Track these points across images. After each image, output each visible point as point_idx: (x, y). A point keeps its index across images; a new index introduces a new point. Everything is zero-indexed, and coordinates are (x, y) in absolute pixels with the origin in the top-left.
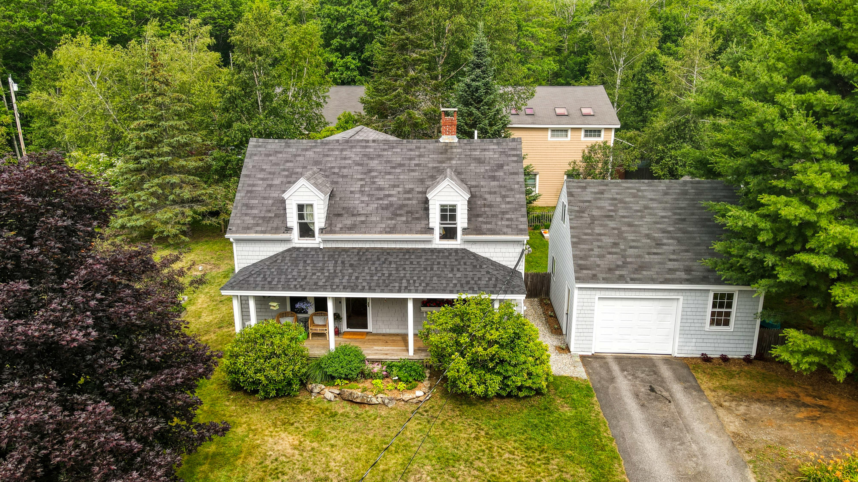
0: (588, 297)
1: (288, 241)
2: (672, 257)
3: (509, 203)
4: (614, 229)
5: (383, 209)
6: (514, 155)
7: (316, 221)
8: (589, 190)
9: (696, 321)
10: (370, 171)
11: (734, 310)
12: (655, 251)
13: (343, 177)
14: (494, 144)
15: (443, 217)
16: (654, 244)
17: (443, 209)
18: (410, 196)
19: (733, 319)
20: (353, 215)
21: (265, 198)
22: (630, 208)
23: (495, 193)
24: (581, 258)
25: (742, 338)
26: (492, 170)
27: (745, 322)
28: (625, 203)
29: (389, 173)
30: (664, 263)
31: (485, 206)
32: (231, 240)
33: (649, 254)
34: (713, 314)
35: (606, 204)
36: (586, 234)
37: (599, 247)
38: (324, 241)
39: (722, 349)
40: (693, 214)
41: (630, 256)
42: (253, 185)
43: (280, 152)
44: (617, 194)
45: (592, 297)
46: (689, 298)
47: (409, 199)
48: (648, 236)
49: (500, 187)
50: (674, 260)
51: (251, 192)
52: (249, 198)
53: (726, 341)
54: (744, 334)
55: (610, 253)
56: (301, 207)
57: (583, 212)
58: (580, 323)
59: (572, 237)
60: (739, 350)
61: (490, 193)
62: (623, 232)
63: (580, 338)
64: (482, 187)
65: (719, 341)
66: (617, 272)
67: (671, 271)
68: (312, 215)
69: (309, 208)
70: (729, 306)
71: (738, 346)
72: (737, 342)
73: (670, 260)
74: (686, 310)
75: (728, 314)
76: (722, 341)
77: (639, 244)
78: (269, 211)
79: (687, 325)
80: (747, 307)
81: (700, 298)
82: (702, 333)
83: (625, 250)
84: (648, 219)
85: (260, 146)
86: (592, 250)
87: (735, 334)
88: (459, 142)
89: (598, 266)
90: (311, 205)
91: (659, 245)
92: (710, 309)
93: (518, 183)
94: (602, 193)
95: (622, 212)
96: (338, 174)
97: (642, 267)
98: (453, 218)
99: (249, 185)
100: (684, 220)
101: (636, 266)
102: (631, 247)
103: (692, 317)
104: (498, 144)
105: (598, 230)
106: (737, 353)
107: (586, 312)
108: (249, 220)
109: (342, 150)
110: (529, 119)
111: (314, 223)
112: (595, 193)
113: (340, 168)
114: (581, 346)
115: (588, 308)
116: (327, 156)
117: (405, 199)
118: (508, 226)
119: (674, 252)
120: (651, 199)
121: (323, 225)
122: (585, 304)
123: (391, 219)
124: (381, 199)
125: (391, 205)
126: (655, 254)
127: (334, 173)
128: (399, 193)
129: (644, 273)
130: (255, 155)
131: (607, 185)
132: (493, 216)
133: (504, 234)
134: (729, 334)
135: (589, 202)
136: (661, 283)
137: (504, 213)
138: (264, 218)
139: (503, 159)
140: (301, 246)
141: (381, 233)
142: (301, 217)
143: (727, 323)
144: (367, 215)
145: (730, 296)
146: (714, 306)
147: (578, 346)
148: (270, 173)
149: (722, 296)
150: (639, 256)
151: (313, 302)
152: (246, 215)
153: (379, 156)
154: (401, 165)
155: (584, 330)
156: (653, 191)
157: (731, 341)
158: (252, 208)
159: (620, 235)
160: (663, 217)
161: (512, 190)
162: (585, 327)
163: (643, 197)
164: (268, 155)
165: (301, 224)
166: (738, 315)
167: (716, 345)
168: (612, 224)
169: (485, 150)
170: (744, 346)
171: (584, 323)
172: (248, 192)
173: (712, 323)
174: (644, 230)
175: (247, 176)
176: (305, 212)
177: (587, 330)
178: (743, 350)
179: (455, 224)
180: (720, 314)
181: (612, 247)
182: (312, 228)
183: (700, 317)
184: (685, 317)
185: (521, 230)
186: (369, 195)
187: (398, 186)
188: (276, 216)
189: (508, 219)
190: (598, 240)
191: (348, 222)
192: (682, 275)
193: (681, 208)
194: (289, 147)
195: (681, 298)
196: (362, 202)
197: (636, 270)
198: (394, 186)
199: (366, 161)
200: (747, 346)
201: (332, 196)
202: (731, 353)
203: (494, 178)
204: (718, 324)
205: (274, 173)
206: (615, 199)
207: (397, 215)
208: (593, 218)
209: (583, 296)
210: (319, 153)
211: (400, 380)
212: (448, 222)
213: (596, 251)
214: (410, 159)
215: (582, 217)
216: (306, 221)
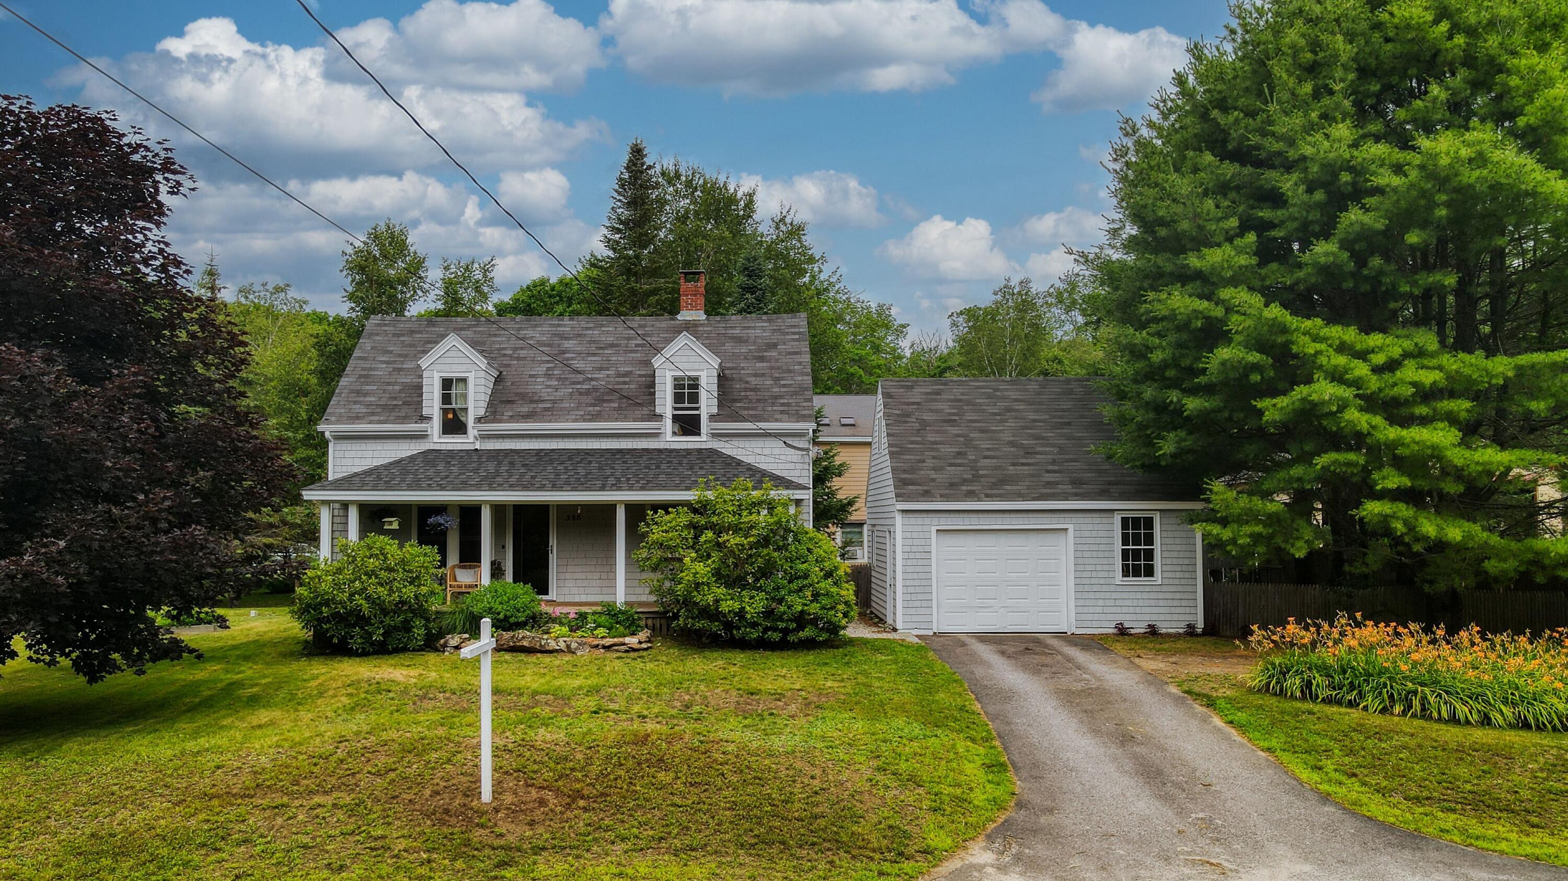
0: (919, 528)
1: (423, 436)
2: (1051, 467)
3: (784, 386)
4: (958, 436)
5: (581, 394)
6: (794, 333)
7: (471, 405)
8: (917, 390)
9: (1099, 568)
10: (564, 352)
11: (1157, 546)
12: (1024, 461)
13: (518, 359)
14: (763, 321)
15: (678, 398)
16: (1022, 453)
17: (678, 384)
18: (627, 379)
19: (1157, 562)
20: (532, 402)
21: (389, 384)
22: (983, 411)
23: (763, 375)
24: (905, 471)
25: (1178, 596)
26: (760, 350)
27: (1178, 568)
28: (975, 405)
29: (594, 355)
30: (1040, 476)
31: (746, 390)
32: (327, 434)
33: (1014, 464)
34: (1125, 554)
35: (946, 407)
36: (912, 443)
37: (934, 458)
38: (484, 437)
39: (1147, 617)
40: (1083, 417)
41: (985, 468)
42: (371, 369)
43: (420, 332)
44: (962, 394)
45: (926, 528)
46: (1084, 527)
47: (625, 383)
48: (1012, 444)
49: (772, 368)
50: (1054, 472)
51: (366, 376)
52: (362, 384)
53: (1152, 603)
54: (1180, 588)
55: (952, 465)
56: (447, 383)
57: (908, 416)
58: (910, 576)
59: (890, 445)
60: (1176, 617)
61: (756, 375)
62: (972, 440)
63: (911, 604)
64: (743, 369)
65: (1141, 603)
66: (964, 488)
67: (1049, 484)
68: (465, 396)
69: (461, 385)
70: (1150, 540)
71: (1173, 610)
72: (1170, 603)
73: (1048, 471)
74: (1080, 548)
75: (1149, 555)
76: (1147, 603)
77: (997, 453)
78: (395, 398)
79: (1085, 574)
80: (1178, 541)
81: (1101, 527)
82: (1112, 588)
83: (975, 461)
84: (1011, 423)
85: (385, 325)
86: (924, 461)
87: (1165, 589)
88: (707, 319)
89: (933, 480)
90: (464, 380)
91: (1029, 453)
92: (1118, 546)
93: (800, 363)
94: (938, 394)
95: (970, 416)
96: (510, 356)
97: (1004, 481)
98: (694, 398)
99: (363, 369)
100: (1069, 424)
101: (993, 480)
102: (985, 457)
103: (1091, 561)
104: (769, 321)
105: (931, 437)
106: (1174, 624)
107: (918, 555)
108: (359, 409)
109: (519, 329)
110: (848, 430)
111: (466, 409)
112: (927, 394)
113: (515, 349)
114: (915, 619)
115: (921, 549)
116: (495, 335)
117: (618, 383)
118: (782, 412)
119: (1054, 462)
120: (1016, 400)
121: (482, 412)
122: (916, 542)
123: (594, 405)
124: (579, 383)
125: (595, 389)
126: (1023, 464)
127: (505, 355)
128: (608, 376)
129: (1008, 487)
130: (378, 335)
131: (945, 384)
132: (758, 401)
133: (777, 420)
134: (1154, 588)
135: (918, 404)
136: (1034, 499)
137: (776, 397)
138: (384, 407)
139: (775, 338)
140: (443, 447)
141: (576, 421)
142: (446, 399)
143: (1150, 572)
144: (554, 402)
145: (1149, 523)
146: (1125, 541)
147: (908, 618)
148: (400, 355)
149: (1136, 521)
150: (996, 468)
151: (457, 512)
152: (355, 403)
153: (580, 335)
154: (612, 346)
155: (918, 590)
156: (1019, 390)
157: (1161, 603)
158: (366, 394)
159: (968, 442)
160: (1034, 421)
161: (790, 371)
162: (917, 583)
163: (1004, 398)
164: (398, 335)
165: (445, 412)
166: (1166, 554)
167: (1138, 610)
168: (954, 430)
169: (748, 328)
170: (1181, 610)
171: (915, 576)
172: (360, 376)
173: (1126, 573)
174: (1007, 437)
175: (360, 358)
176: (453, 392)
177: (921, 589)
178: (1182, 618)
179: (697, 409)
180: (1136, 554)
181: (955, 458)
182: (463, 419)
183: (1105, 561)
184: (1080, 561)
185: (804, 416)
186: (559, 379)
187: (608, 369)
188: (404, 403)
189: (783, 405)
190: (932, 450)
191: (525, 409)
192: (1069, 488)
193: (1064, 410)
194: (434, 326)
195: (1071, 527)
196: (548, 387)
197: (995, 484)
198: (601, 369)
199: (556, 340)
200: (1188, 610)
201: (499, 380)
202: (1167, 624)
203: (762, 359)
204: (1137, 573)
205: (406, 356)
206: (960, 401)
207: (604, 401)
208: (924, 424)
209: (911, 528)
210: (482, 333)
211: (599, 626)
212: (686, 405)
213: (930, 463)
214: (629, 339)
215: (906, 422)
216: (454, 406)
